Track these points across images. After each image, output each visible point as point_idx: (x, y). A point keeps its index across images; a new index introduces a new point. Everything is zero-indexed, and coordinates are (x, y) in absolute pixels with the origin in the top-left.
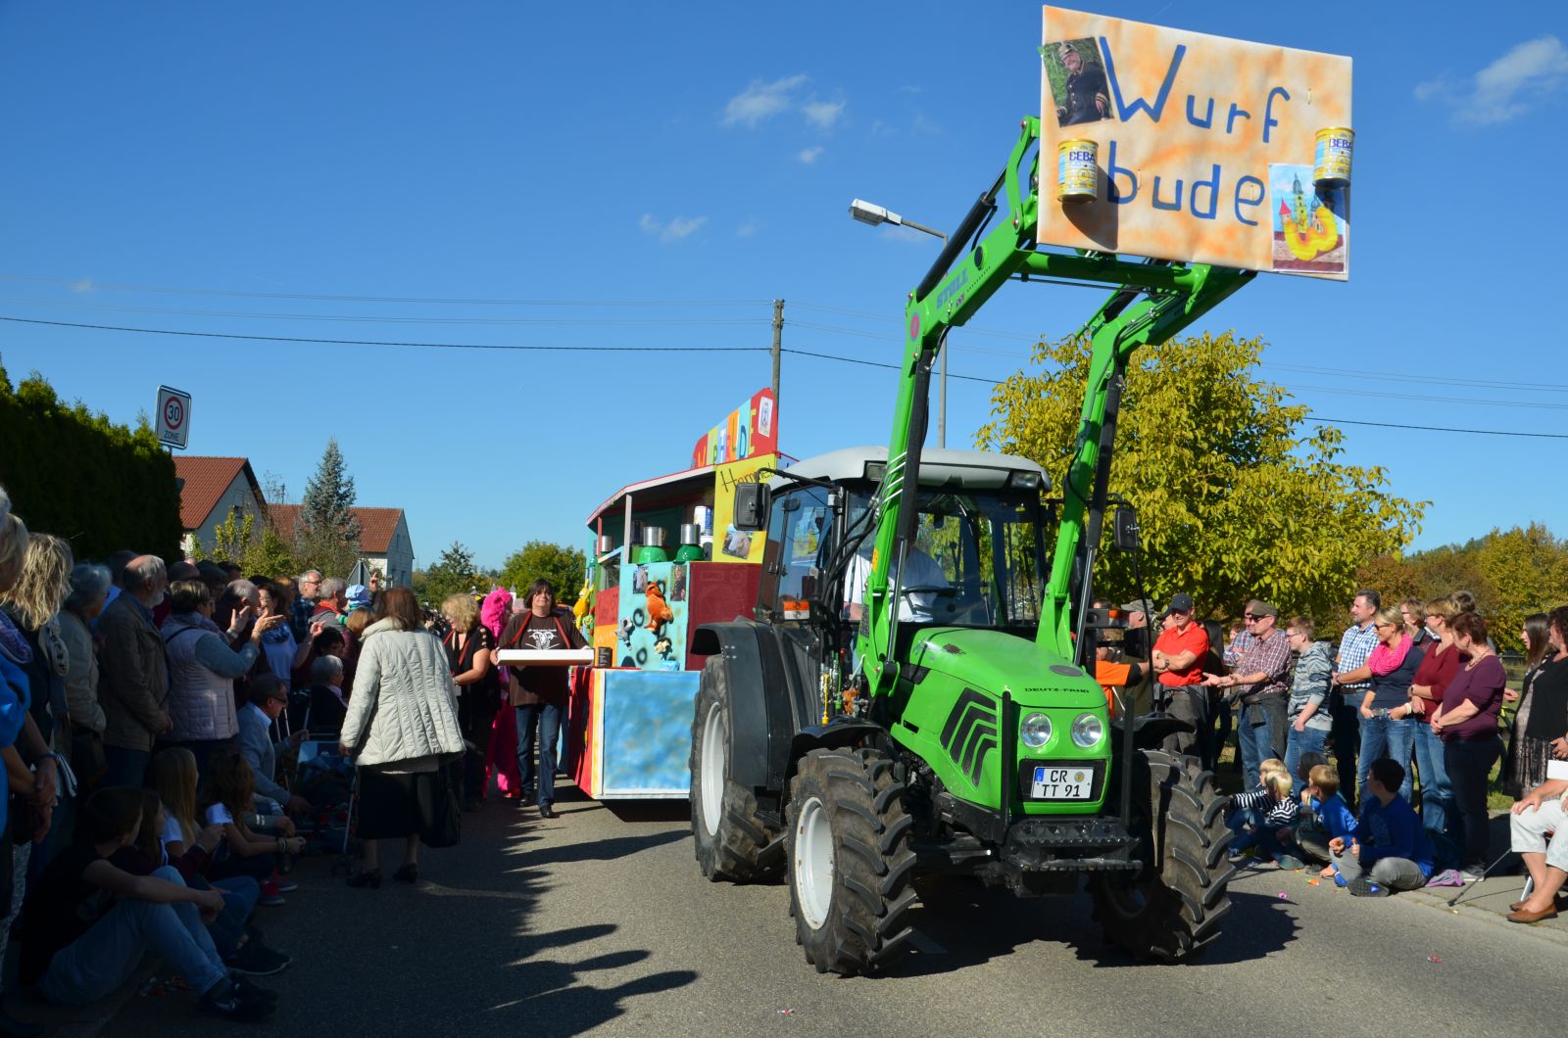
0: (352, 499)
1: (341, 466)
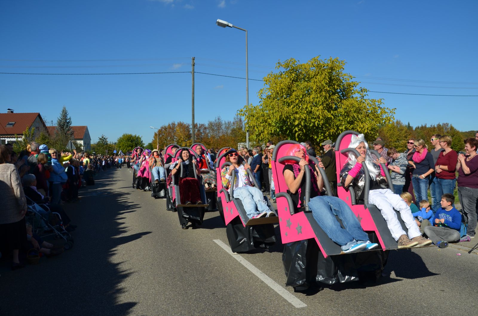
0: (71, 123)
1: (67, 114)
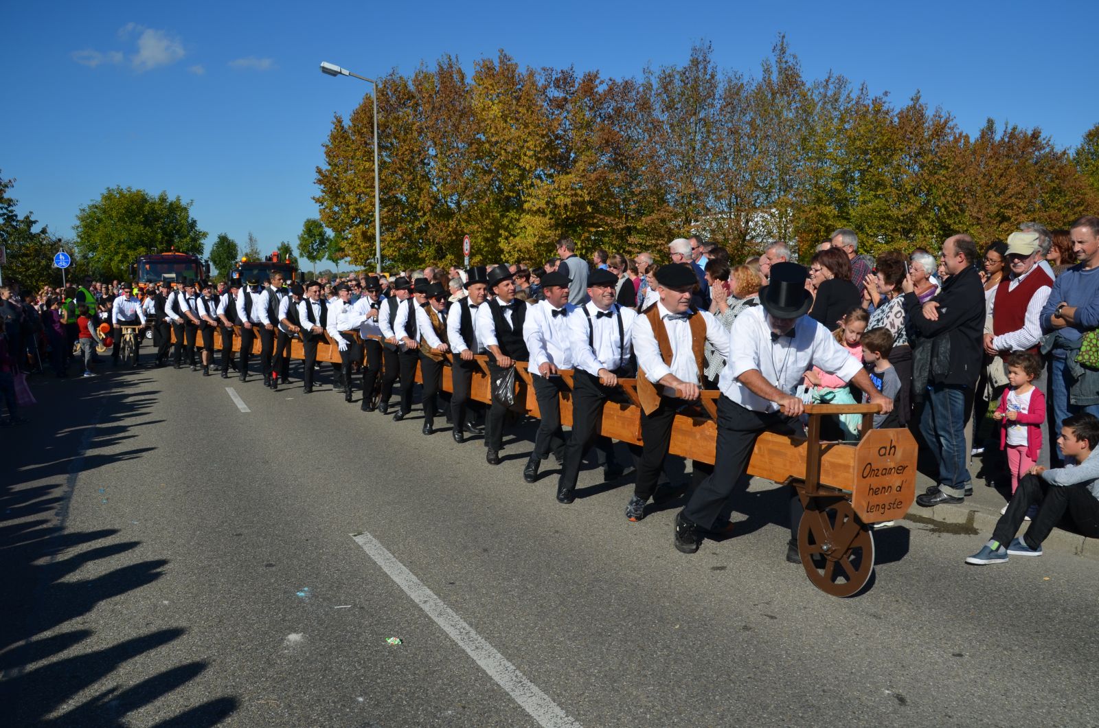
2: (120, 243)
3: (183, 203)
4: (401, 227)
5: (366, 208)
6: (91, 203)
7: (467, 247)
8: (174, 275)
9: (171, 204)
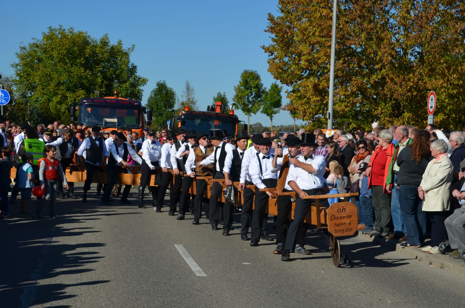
2: (59, 84)
3: (125, 47)
4: (357, 80)
5: (319, 59)
6: (32, 42)
7: (432, 103)
8: (115, 120)
9: (112, 48)
